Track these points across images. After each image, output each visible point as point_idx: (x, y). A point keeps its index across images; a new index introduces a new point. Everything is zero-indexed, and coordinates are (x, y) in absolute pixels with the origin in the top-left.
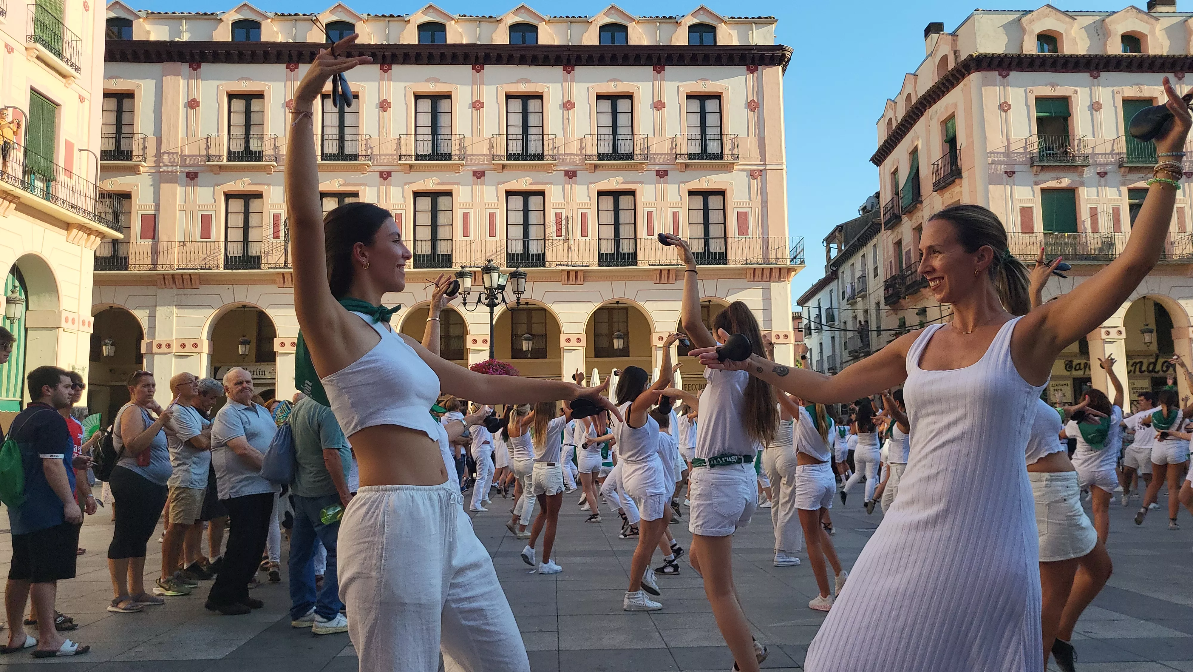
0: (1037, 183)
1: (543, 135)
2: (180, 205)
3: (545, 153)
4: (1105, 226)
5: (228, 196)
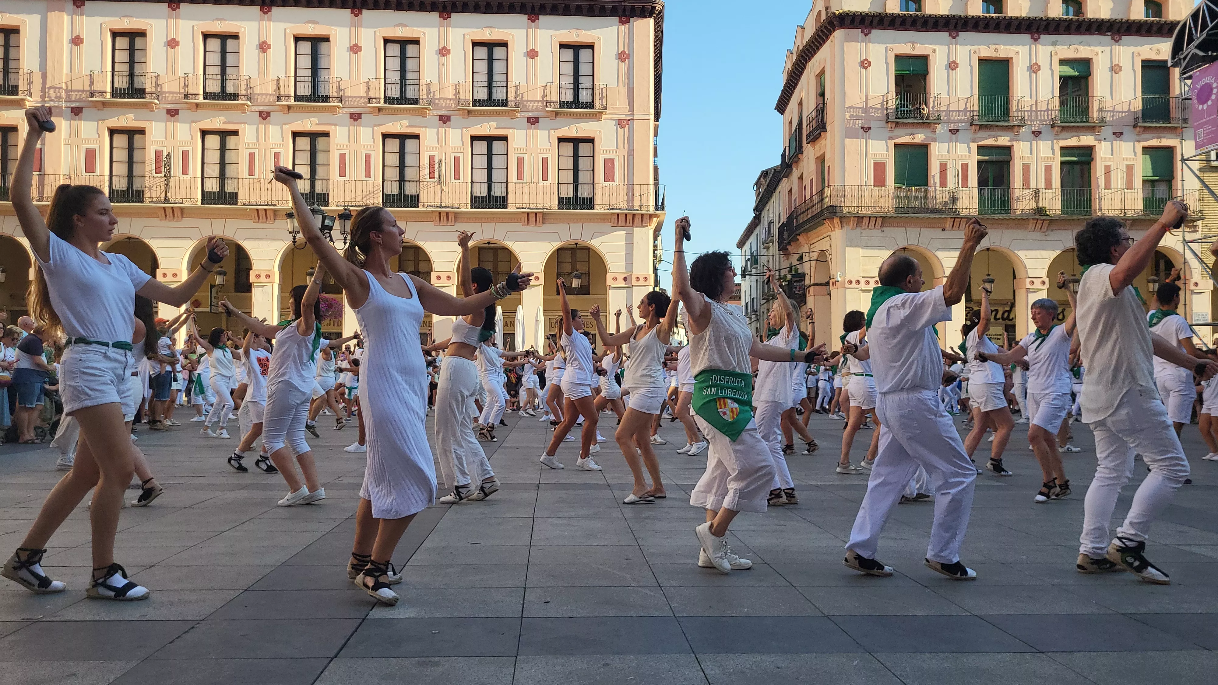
0: (891, 138)
2: (65, 140)
5: (113, 132)
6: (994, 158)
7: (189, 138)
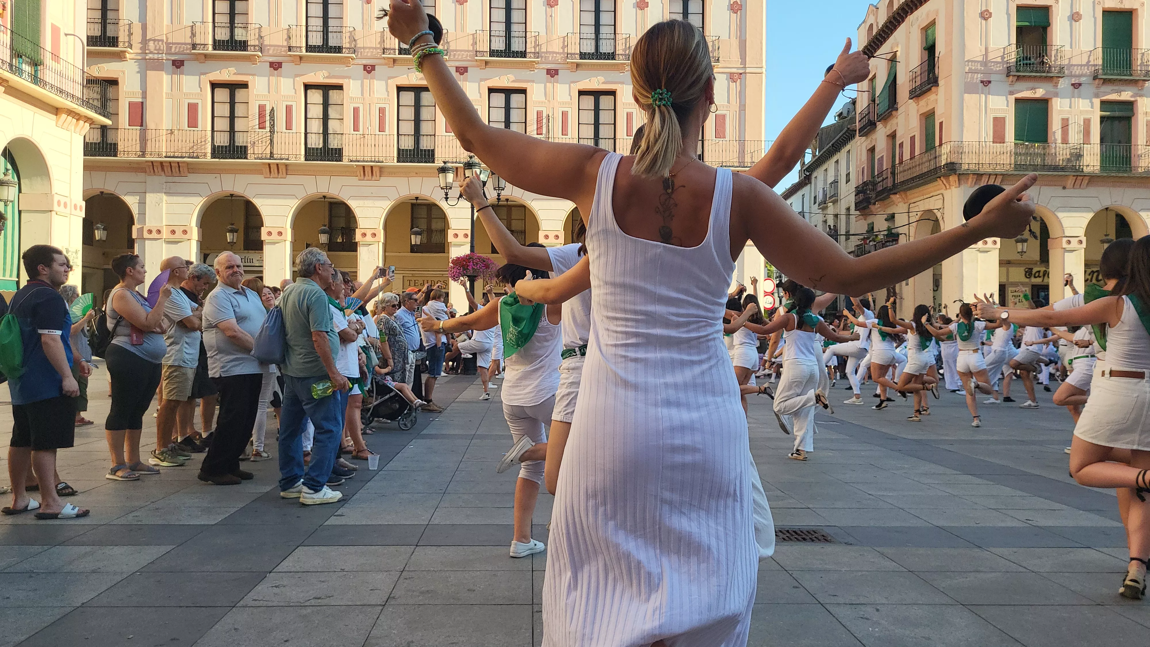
0: (1011, 93)
1: (526, 32)
2: (167, 93)
3: (528, 51)
4: (1075, 137)
5: (214, 86)
6: (1117, 114)
7: (292, 92)
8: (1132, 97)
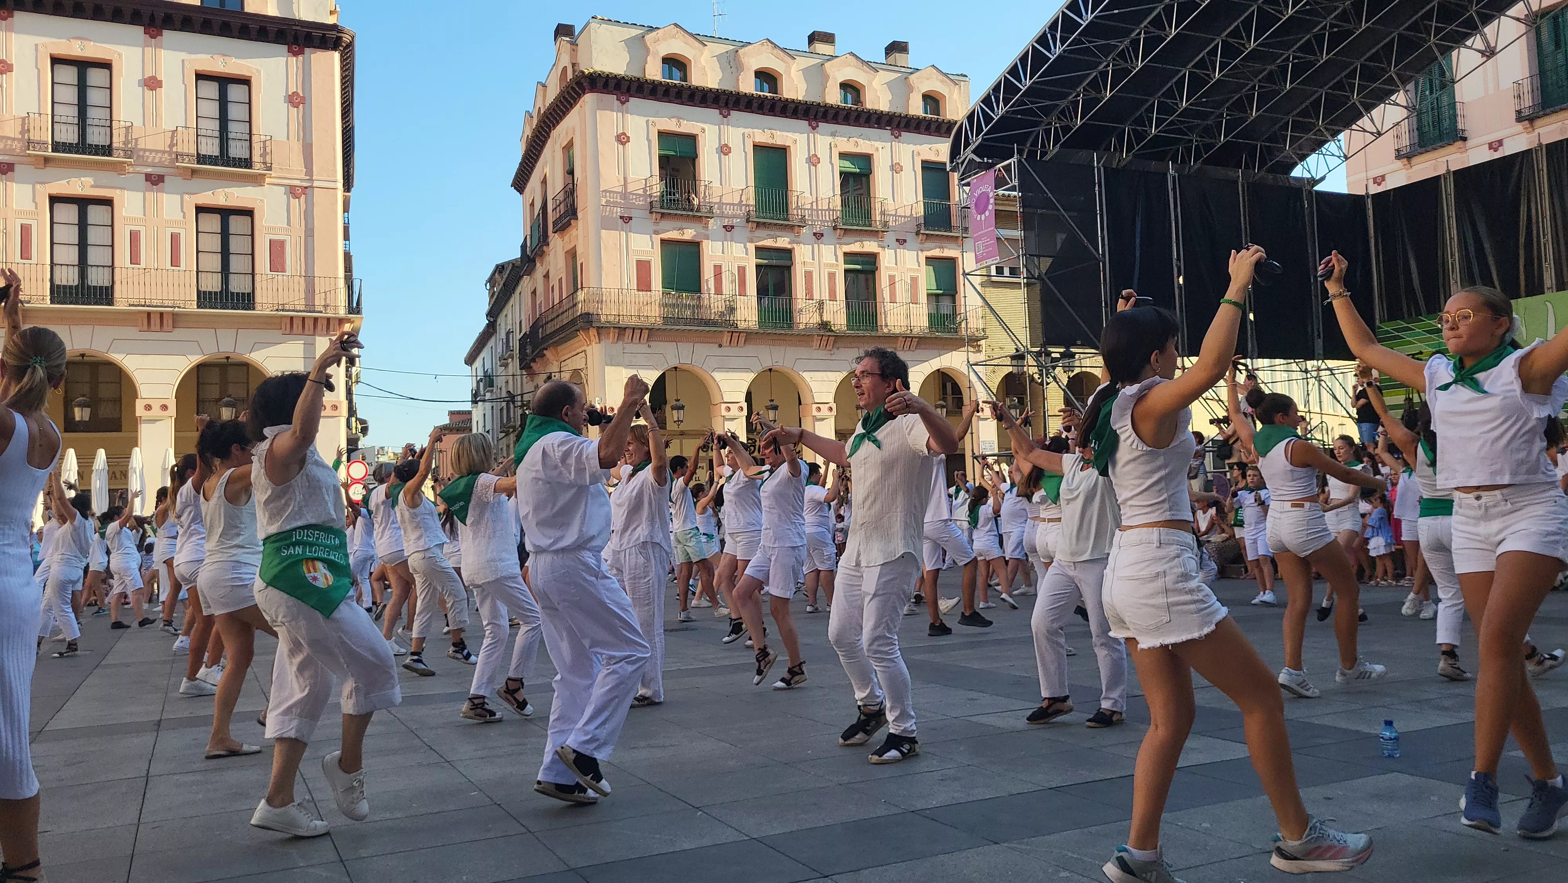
0: (656, 232)
6: (774, 262)
8: (789, 243)
